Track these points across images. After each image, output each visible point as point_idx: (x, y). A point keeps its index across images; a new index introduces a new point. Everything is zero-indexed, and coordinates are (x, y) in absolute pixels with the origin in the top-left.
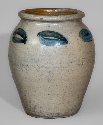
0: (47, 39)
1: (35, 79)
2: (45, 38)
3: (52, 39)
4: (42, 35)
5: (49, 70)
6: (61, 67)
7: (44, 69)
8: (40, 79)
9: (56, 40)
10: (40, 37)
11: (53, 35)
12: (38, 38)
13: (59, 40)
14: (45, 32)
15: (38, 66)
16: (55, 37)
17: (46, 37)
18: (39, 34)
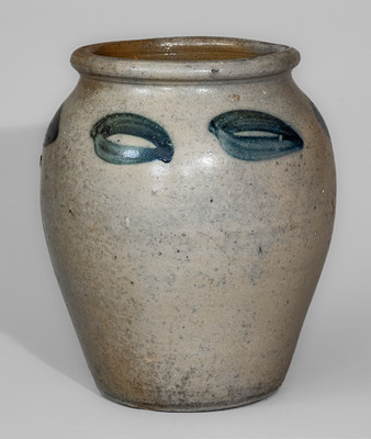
0: (245, 138)
1: (207, 279)
2: (237, 138)
3: (260, 138)
4: (224, 128)
5: (258, 241)
6: (292, 228)
7: (242, 242)
8: (228, 276)
9: (272, 139)
10: (221, 132)
11: (257, 122)
12: (214, 137)
13: (281, 137)
14: (231, 117)
15: (222, 234)
16: (265, 131)
17: (239, 131)
18: (212, 124)
